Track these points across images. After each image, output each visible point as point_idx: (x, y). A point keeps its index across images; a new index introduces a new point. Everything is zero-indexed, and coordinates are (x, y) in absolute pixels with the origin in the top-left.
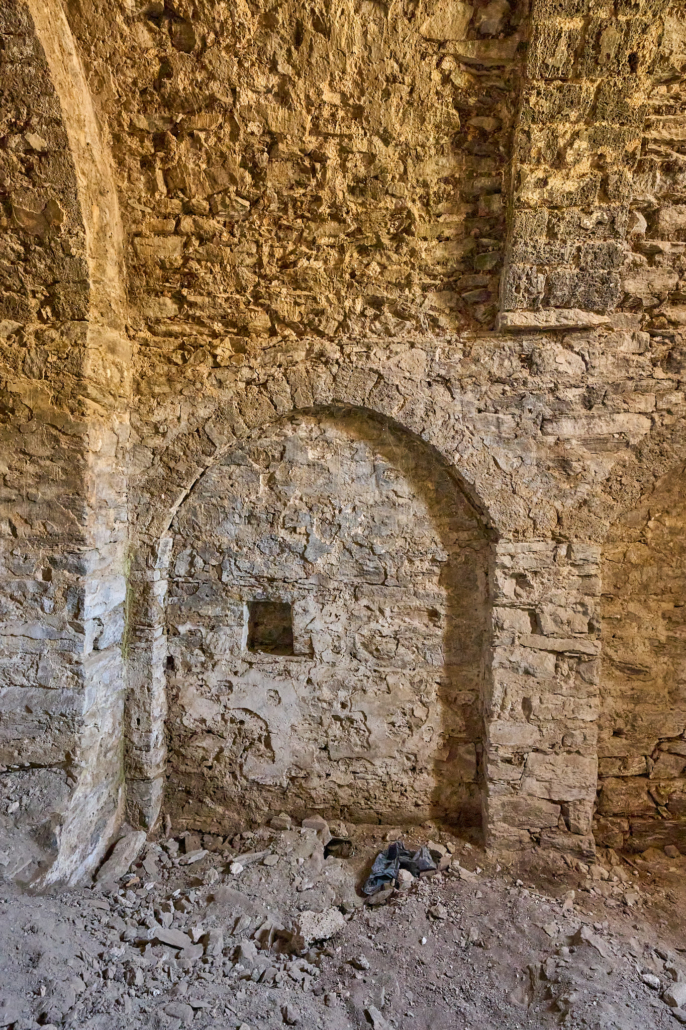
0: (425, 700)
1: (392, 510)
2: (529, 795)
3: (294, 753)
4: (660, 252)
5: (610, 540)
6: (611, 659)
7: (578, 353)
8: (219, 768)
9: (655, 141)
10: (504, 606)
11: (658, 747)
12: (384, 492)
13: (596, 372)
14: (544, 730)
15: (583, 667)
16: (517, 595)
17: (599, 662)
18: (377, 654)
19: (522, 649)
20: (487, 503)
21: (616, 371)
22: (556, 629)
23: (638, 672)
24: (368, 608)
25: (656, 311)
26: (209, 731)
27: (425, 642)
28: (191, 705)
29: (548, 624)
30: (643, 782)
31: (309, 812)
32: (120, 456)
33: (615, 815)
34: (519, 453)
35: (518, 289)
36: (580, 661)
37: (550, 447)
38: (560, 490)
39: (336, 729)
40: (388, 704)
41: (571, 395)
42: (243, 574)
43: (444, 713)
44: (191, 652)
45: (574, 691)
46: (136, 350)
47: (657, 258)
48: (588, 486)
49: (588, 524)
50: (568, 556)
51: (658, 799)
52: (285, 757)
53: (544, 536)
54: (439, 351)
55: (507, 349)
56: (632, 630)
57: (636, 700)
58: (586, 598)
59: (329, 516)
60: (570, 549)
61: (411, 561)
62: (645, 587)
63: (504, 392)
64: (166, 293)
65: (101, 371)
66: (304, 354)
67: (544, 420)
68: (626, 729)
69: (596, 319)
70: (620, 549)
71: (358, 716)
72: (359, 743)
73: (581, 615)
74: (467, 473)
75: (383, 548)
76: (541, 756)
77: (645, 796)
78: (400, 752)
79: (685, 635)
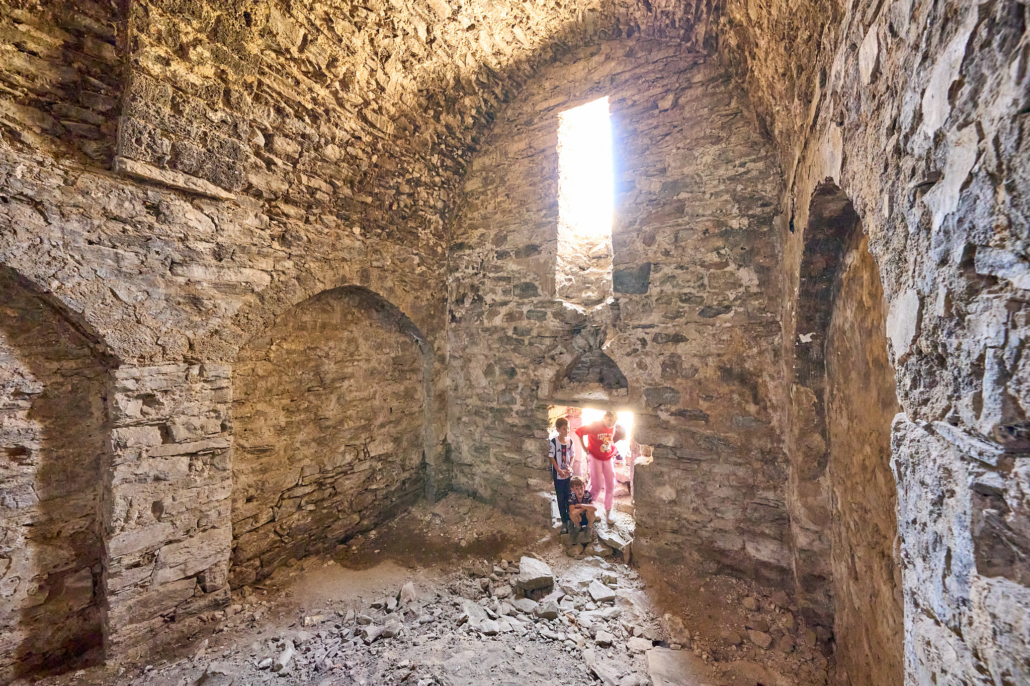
0: (5, 550)
2: (162, 584)
4: (275, 164)
5: (240, 360)
6: (243, 447)
7: (207, 216)
10: (127, 426)
11: (282, 498)
13: (225, 234)
14: (178, 523)
15: (217, 459)
16: (143, 413)
17: (231, 452)
19: (151, 460)
20: (102, 332)
21: (242, 237)
22: (190, 435)
23: (264, 451)
25: (273, 203)
27: (5, 485)
29: (180, 432)
30: (270, 526)
33: (249, 560)
34: (144, 287)
35: (138, 141)
36: (214, 455)
37: (180, 286)
38: (192, 322)
41: (202, 247)
45: (208, 481)
47: (273, 167)
48: (218, 320)
49: (220, 348)
50: (201, 374)
51: (281, 532)
53: (175, 359)
55: (127, 192)
56: (260, 423)
57: (264, 471)
58: (219, 406)
60: (202, 369)
62: (269, 391)
63: (124, 231)
67: (173, 262)
68: (257, 494)
69: (224, 194)
70: (249, 366)
73: (214, 419)
74: (72, 302)
76: (175, 545)
77: (272, 535)
79: (298, 418)
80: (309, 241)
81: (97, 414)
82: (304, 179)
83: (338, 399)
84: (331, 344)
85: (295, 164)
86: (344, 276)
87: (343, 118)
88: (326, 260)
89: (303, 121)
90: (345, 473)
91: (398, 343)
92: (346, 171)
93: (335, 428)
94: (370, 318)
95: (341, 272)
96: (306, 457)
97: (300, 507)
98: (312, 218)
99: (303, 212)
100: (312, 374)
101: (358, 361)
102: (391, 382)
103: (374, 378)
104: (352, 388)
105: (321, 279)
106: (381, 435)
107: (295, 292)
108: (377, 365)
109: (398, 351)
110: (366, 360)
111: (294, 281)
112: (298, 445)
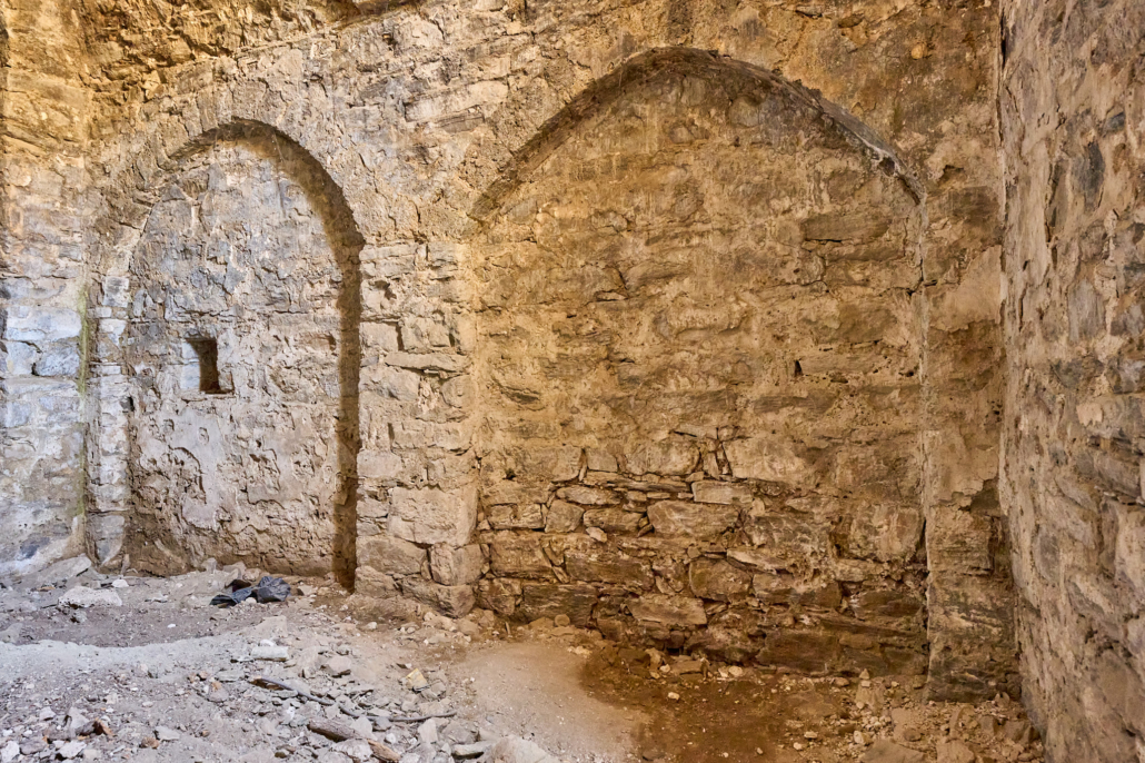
0: (324, 436)
1: (293, 230)
2: (396, 536)
3: (221, 495)
6: (499, 385)
7: (433, 22)
8: (167, 509)
10: (369, 320)
11: (553, 494)
12: (287, 212)
13: (451, 40)
14: (406, 460)
15: (444, 387)
16: (382, 306)
18: (285, 388)
19: (386, 368)
21: (472, 35)
23: (528, 399)
24: (276, 337)
26: (160, 473)
27: (324, 372)
28: (145, 445)
31: (235, 559)
32: (69, 197)
33: (508, 575)
34: (382, 146)
36: (441, 379)
37: (410, 135)
38: (419, 183)
39: (253, 468)
40: (293, 441)
41: (428, 71)
42: (180, 310)
43: (340, 450)
44: (146, 392)
45: (434, 415)
46: (91, 97)
48: (444, 174)
49: (443, 218)
50: (427, 256)
51: (552, 557)
52: (214, 500)
53: (405, 237)
54: (314, 47)
55: (370, 31)
56: (520, 350)
57: (525, 433)
58: (445, 306)
59: (242, 242)
60: (428, 249)
61: (312, 285)
62: (533, 294)
63: (370, 81)
64: (111, 37)
65: (31, 112)
66: (211, 75)
67: (405, 104)
68: (517, 469)
70: (506, 250)
71: (269, 455)
72: (272, 485)
73: (441, 325)
74: (336, 176)
75: (285, 271)
76: (403, 490)
77: (539, 554)
78: (305, 494)
79: (577, 351)
83: (656, 321)
84: (640, 200)
91: (818, 177)
93: (647, 384)
94: (734, 124)
95: (622, 31)
96: (588, 429)
97: (581, 526)
100: (602, 265)
101: (701, 235)
102: (796, 289)
103: (747, 279)
104: (687, 300)
105: (583, 62)
106: (764, 427)
107: (540, 102)
108: (751, 243)
109: (819, 201)
110: (723, 232)
111: (543, 82)
112: (576, 402)
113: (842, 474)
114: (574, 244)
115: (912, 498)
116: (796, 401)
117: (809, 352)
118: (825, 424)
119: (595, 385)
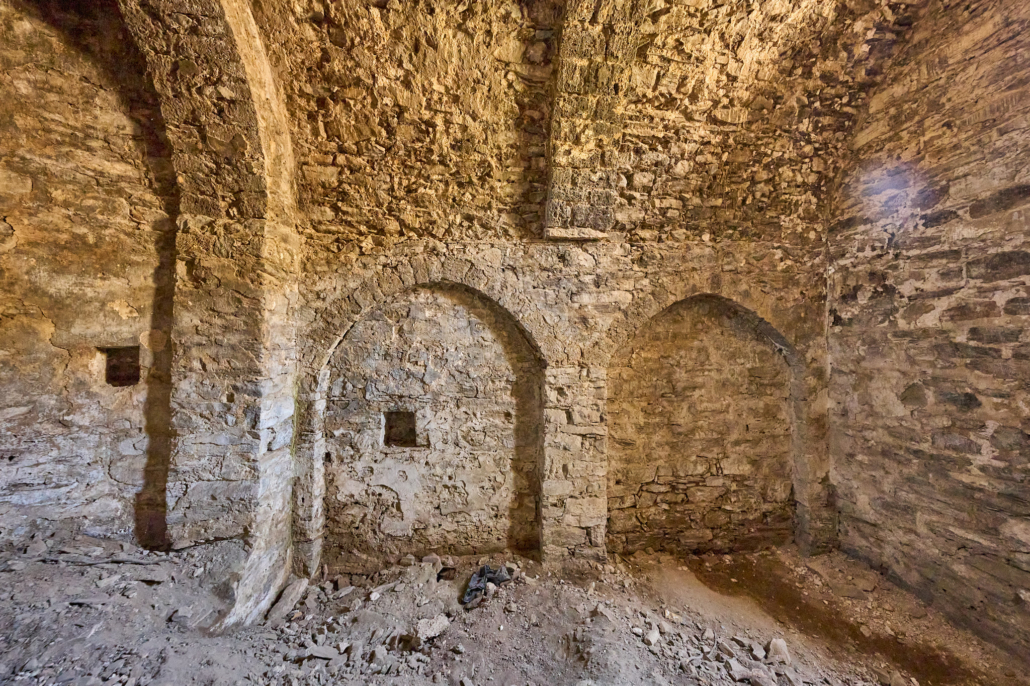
0: (503, 470)
1: (481, 349)
2: (568, 525)
3: (417, 513)
4: (635, 198)
5: (611, 365)
6: (614, 438)
7: (591, 255)
8: (363, 528)
9: (630, 135)
10: (551, 408)
11: (641, 489)
12: (476, 338)
13: (601, 266)
14: (576, 484)
15: (597, 444)
16: (558, 401)
17: (606, 439)
18: (472, 442)
19: (562, 434)
20: (539, 344)
21: (612, 266)
23: (628, 444)
24: (466, 413)
25: (633, 232)
26: (357, 503)
27: (503, 433)
28: (343, 485)
29: (577, 418)
30: (633, 511)
31: (427, 552)
32: (290, 314)
33: (618, 533)
34: (558, 313)
35: (555, 214)
36: (596, 439)
37: (576, 310)
38: (582, 336)
39: (445, 494)
40: (480, 475)
41: (588, 279)
42: (381, 393)
43: (515, 478)
44: (344, 449)
45: (593, 458)
46: (304, 242)
47: (633, 201)
48: (598, 334)
49: (598, 356)
50: (588, 376)
51: (641, 520)
52: (410, 516)
53: (574, 364)
55: (550, 250)
56: (625, 419)
57: (628, 461)
58: (599, 401)
59: (439, 354)
60: (588, 372)
61: (493, 382)
62: (632, 393)
63: (549, 276)
64: (326, 204)
65: (276, 254)
66: (422, 248)
67: (572, 293)
68: (623, 479)
69: (600, 235)
70: (617, 371)
71: (460, 484)
72: (461, 502)
73: (596, 411)
74: (527, 326)
75: (475, 374)
76: (574, 500)
77: (634, 519)
78: (487, 505)
79: (654, 421)
80: (662, 257)
81: (537, 397)
82: (657, 202)
83: (689, 408)
84: (682, 353)
85: (649, 193)
86: (694, 286)
87: (692, 131)
88: (677, 273)
89: (656, 150)
90: (697, 484)
91: (755, 352)
92: (695, 181)
93: (686, 435)
94: (721, 325)
95: (691, 282)
96: (660, 457)
97: (655, 503)
98: (664, 236)
99: (656, 233)
100: (665, 381)
101: (709, 371)
102: (747, 396)
103: (727, 390)
104: (703, 398)
105: (673, 292)
106: (736, 453)
107: (650, 306)
108: (729, 376)
109: (755, 361)
110: (718, 370)
111: (650, 297)
112: (654, 445)
113: (765, 470)
114: (652, 370)
115: (789, 477)
116: (748, 441)
117: (752, 421)
118: (758, 450)
119: (663, 436)
